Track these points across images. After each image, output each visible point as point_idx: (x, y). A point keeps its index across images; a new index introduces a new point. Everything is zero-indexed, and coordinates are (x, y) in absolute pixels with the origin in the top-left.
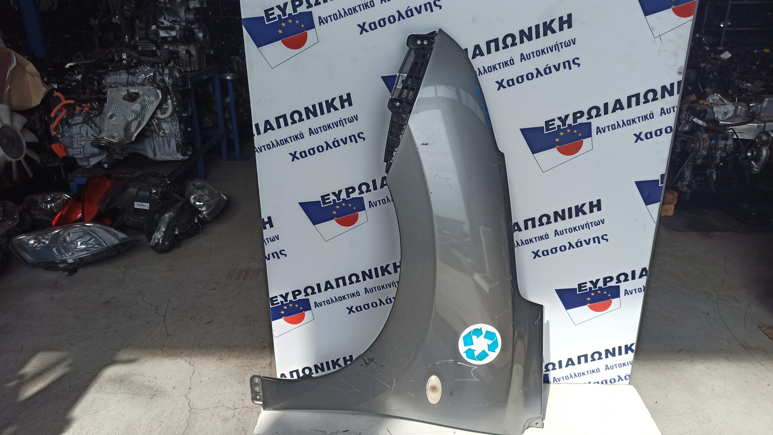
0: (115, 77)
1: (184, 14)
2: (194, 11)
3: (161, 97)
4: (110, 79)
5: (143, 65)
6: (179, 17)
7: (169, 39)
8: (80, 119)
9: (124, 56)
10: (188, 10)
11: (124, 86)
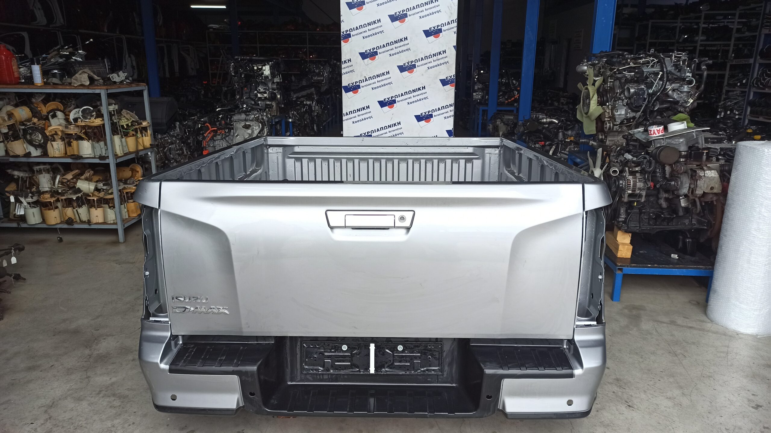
0: (238, 116)
1: (271, 85)
2: (276, 84)
3: (261, 127)
4: (235, 118)
5: (254, 111)
6: (268, 87)
7: (263, 98)
8: (219, 137)
9: (245, 106)
10: (273, 83)
11: (242, 121)
